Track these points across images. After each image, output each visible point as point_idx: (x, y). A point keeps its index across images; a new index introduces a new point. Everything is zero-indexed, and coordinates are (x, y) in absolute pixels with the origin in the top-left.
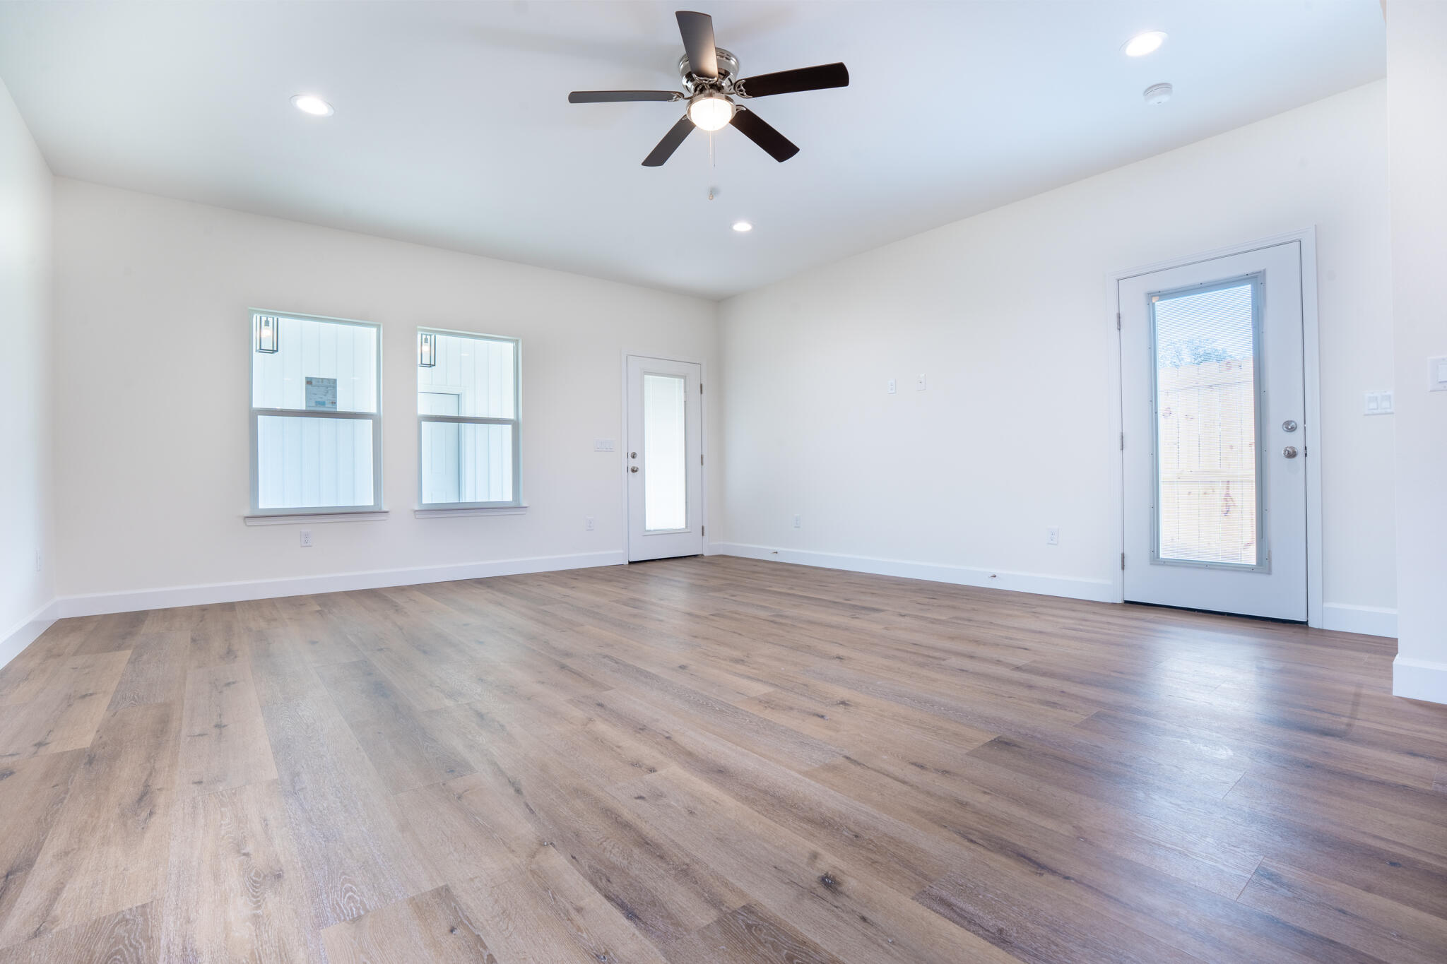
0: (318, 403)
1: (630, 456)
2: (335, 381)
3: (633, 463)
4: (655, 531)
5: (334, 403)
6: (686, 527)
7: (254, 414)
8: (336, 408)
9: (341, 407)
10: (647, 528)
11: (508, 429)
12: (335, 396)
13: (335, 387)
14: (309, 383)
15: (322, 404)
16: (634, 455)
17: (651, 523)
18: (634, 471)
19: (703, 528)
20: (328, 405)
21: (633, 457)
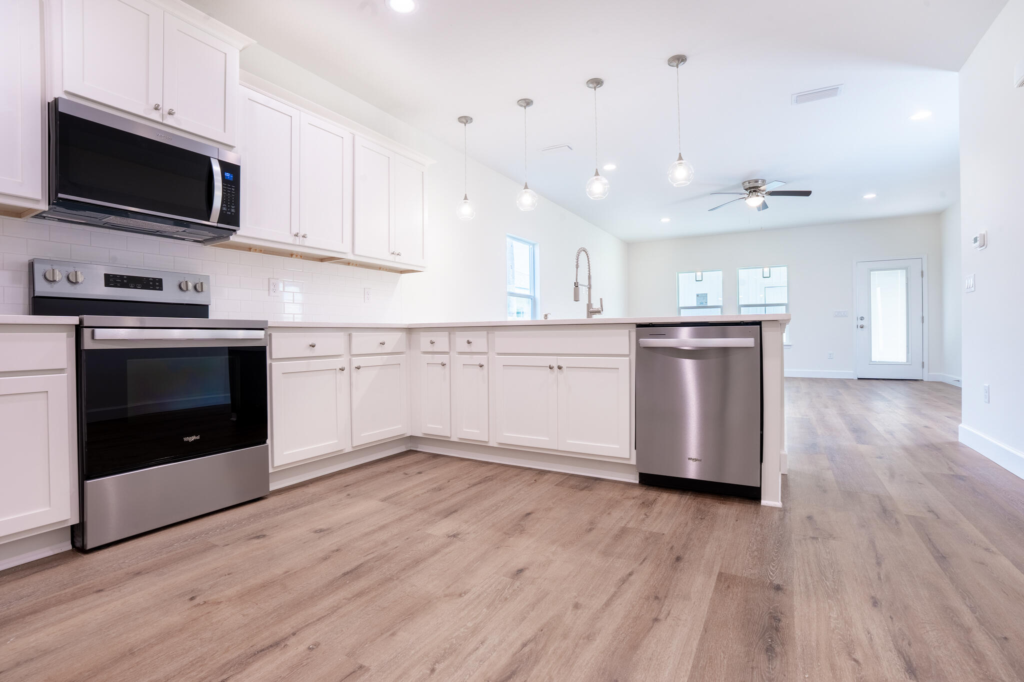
0: (701, 303)
1: (859, 319)
3: (861, 323)
4: (879, 362)
5: (706, 303)
6: (907, 362)
7: (679, 309)
9: (709, 304)
10: (873, 360)
11: (783, 309)
12: (707, 300)
13: (707, 297)
14: (698, 296)
15: (702, 303)
16: (862, 319)
17: (876, 357)
18: (862, 327)
19: (923, 363)
20: (704, 303)
21: (862, 320)
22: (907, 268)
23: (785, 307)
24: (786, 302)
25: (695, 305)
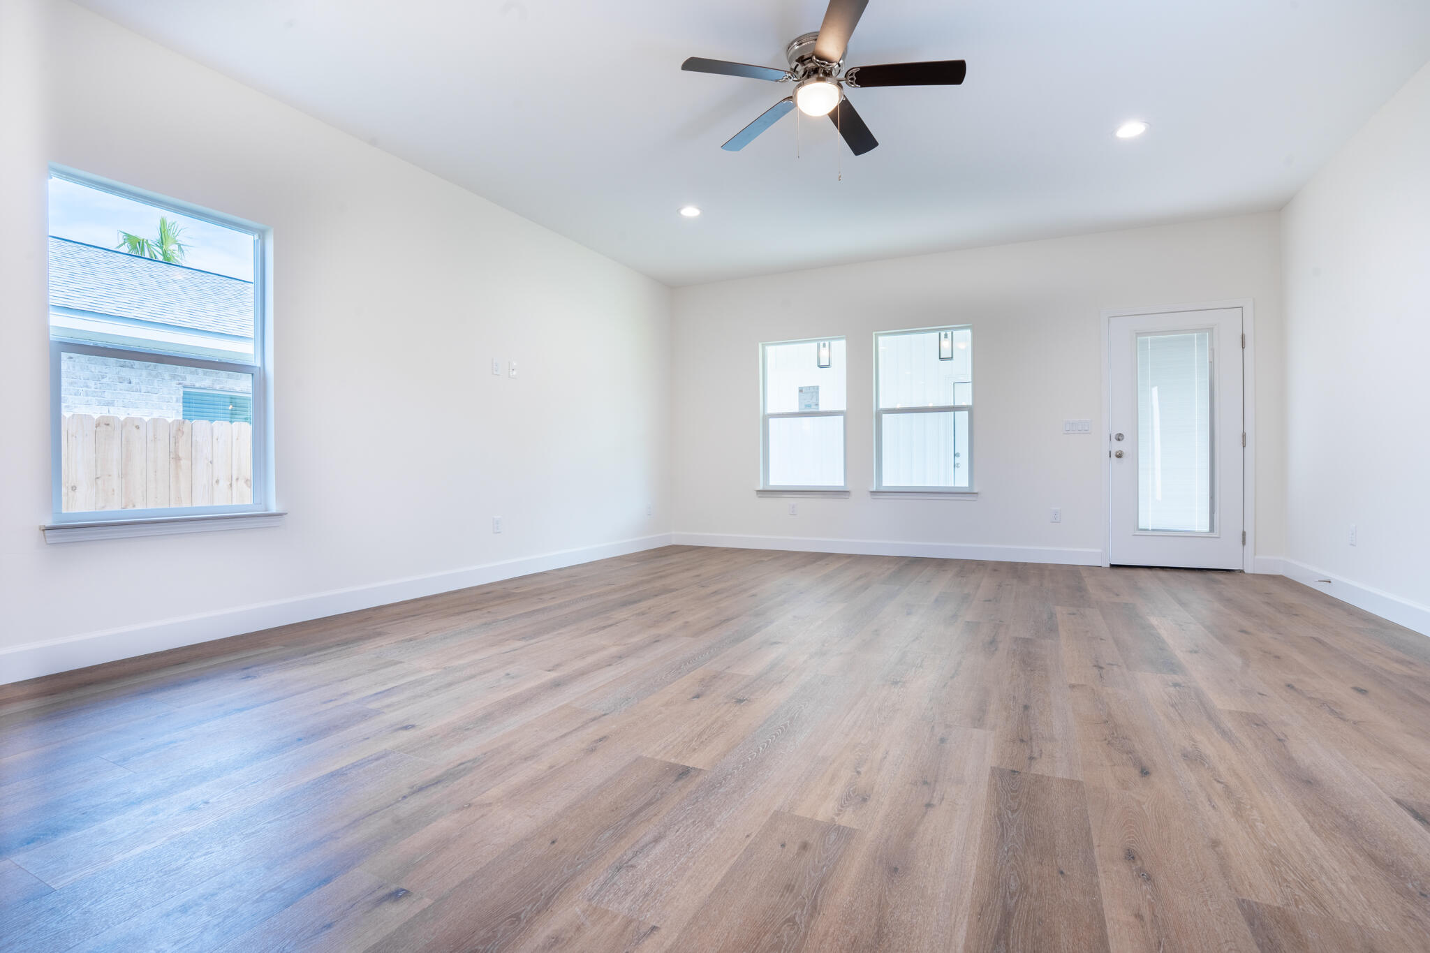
0: (807, 406)
1: (1113, 438)
2: (818, 387)
3: (1117, 447)
4: (1153, 530)
5: (817, 405)
6: (1211, 530)
7: (766, 418)
8: (818, 408)
9: (822, 408)
10: (1141, 526)
11: (963, 417)
12: (818, 400)
13: (818, 393)
14: (801, 391)
15: (809, 406)
16: (1119, 437)
17: (1148, 519)
18: (1119, 456)
19: (1244, 534)
20: (814, 407)
21: (1119, 440)
22: (1212, 329)
23: (967, 412)
24: (970, 403)
25: (796, 409)
